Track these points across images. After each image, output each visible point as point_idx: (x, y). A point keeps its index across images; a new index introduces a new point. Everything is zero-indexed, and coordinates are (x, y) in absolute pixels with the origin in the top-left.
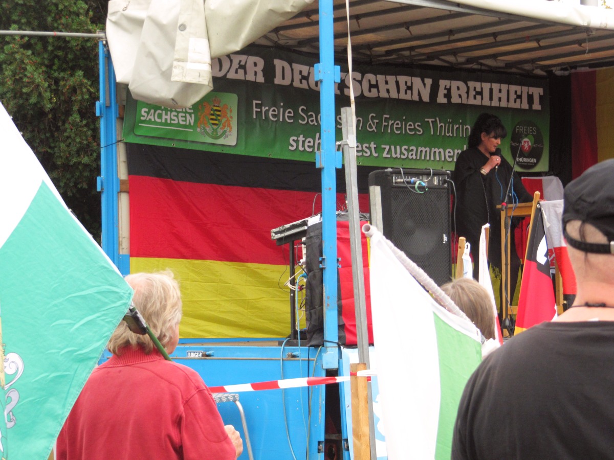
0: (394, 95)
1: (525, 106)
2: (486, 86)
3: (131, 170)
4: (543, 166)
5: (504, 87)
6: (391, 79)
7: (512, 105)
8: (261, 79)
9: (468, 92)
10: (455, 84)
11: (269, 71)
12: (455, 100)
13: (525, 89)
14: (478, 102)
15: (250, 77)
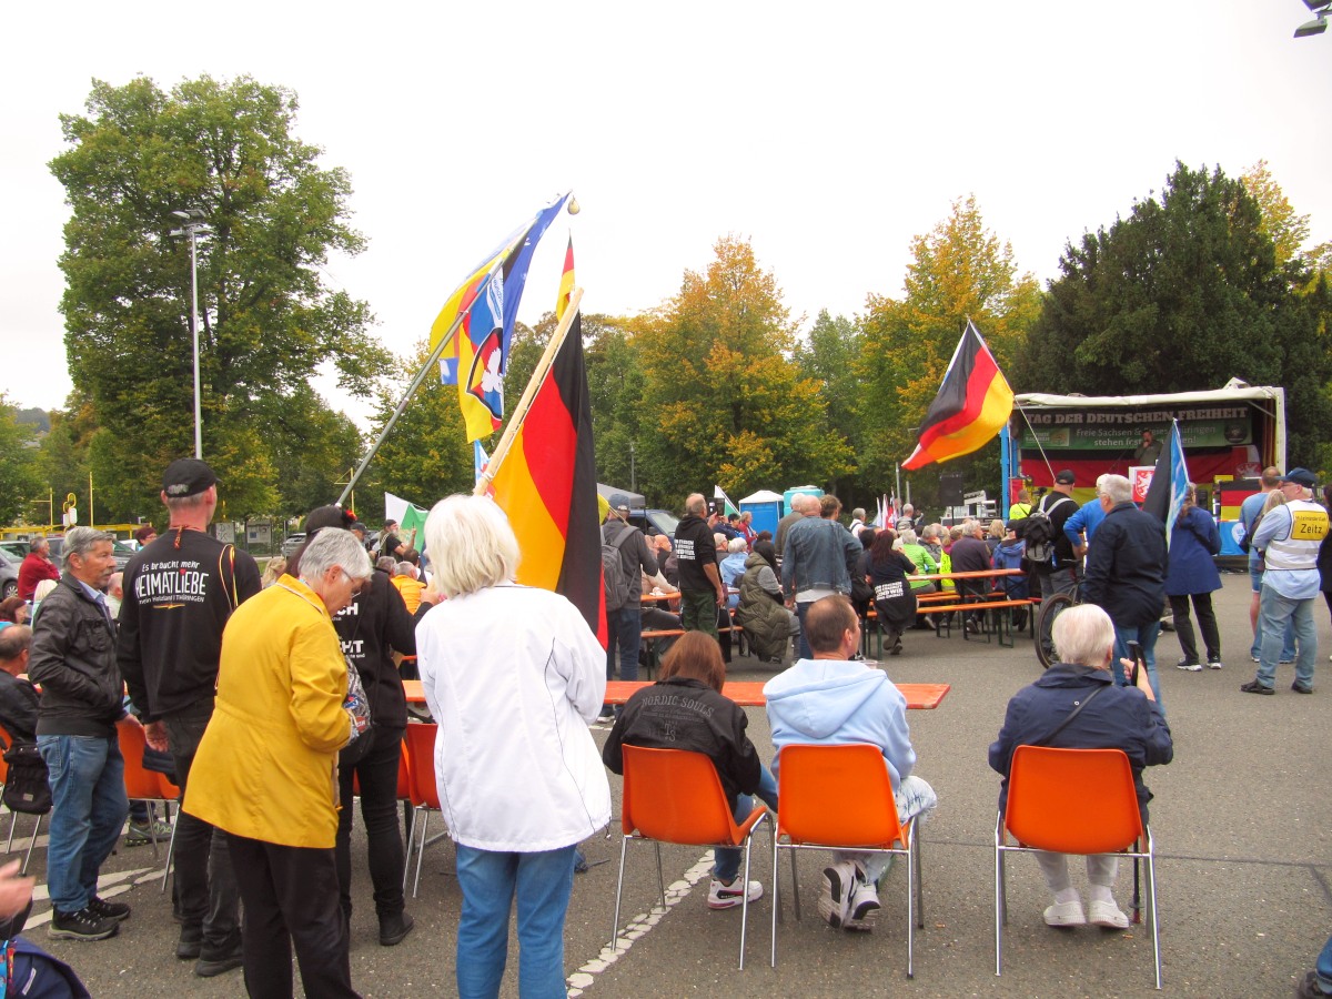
0: (1150, 420)
1: (1235, 416)
2: (1208, 411)
3: (1023, 457)
4: (1249, 440)
5: (1219, 410)
6: (1150, 414)
7: (1225, 416)
8: (1081, 421)
9: (1196, 415)
10: (1188, 412)
11: (1085, 418)
12: (1188, 418)
13: (1235, 410)
14: (1203, 417)
15: (1076, 421)
